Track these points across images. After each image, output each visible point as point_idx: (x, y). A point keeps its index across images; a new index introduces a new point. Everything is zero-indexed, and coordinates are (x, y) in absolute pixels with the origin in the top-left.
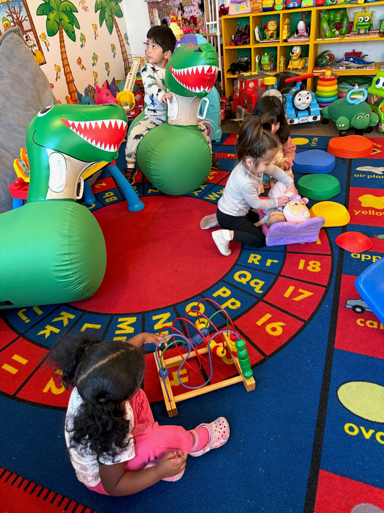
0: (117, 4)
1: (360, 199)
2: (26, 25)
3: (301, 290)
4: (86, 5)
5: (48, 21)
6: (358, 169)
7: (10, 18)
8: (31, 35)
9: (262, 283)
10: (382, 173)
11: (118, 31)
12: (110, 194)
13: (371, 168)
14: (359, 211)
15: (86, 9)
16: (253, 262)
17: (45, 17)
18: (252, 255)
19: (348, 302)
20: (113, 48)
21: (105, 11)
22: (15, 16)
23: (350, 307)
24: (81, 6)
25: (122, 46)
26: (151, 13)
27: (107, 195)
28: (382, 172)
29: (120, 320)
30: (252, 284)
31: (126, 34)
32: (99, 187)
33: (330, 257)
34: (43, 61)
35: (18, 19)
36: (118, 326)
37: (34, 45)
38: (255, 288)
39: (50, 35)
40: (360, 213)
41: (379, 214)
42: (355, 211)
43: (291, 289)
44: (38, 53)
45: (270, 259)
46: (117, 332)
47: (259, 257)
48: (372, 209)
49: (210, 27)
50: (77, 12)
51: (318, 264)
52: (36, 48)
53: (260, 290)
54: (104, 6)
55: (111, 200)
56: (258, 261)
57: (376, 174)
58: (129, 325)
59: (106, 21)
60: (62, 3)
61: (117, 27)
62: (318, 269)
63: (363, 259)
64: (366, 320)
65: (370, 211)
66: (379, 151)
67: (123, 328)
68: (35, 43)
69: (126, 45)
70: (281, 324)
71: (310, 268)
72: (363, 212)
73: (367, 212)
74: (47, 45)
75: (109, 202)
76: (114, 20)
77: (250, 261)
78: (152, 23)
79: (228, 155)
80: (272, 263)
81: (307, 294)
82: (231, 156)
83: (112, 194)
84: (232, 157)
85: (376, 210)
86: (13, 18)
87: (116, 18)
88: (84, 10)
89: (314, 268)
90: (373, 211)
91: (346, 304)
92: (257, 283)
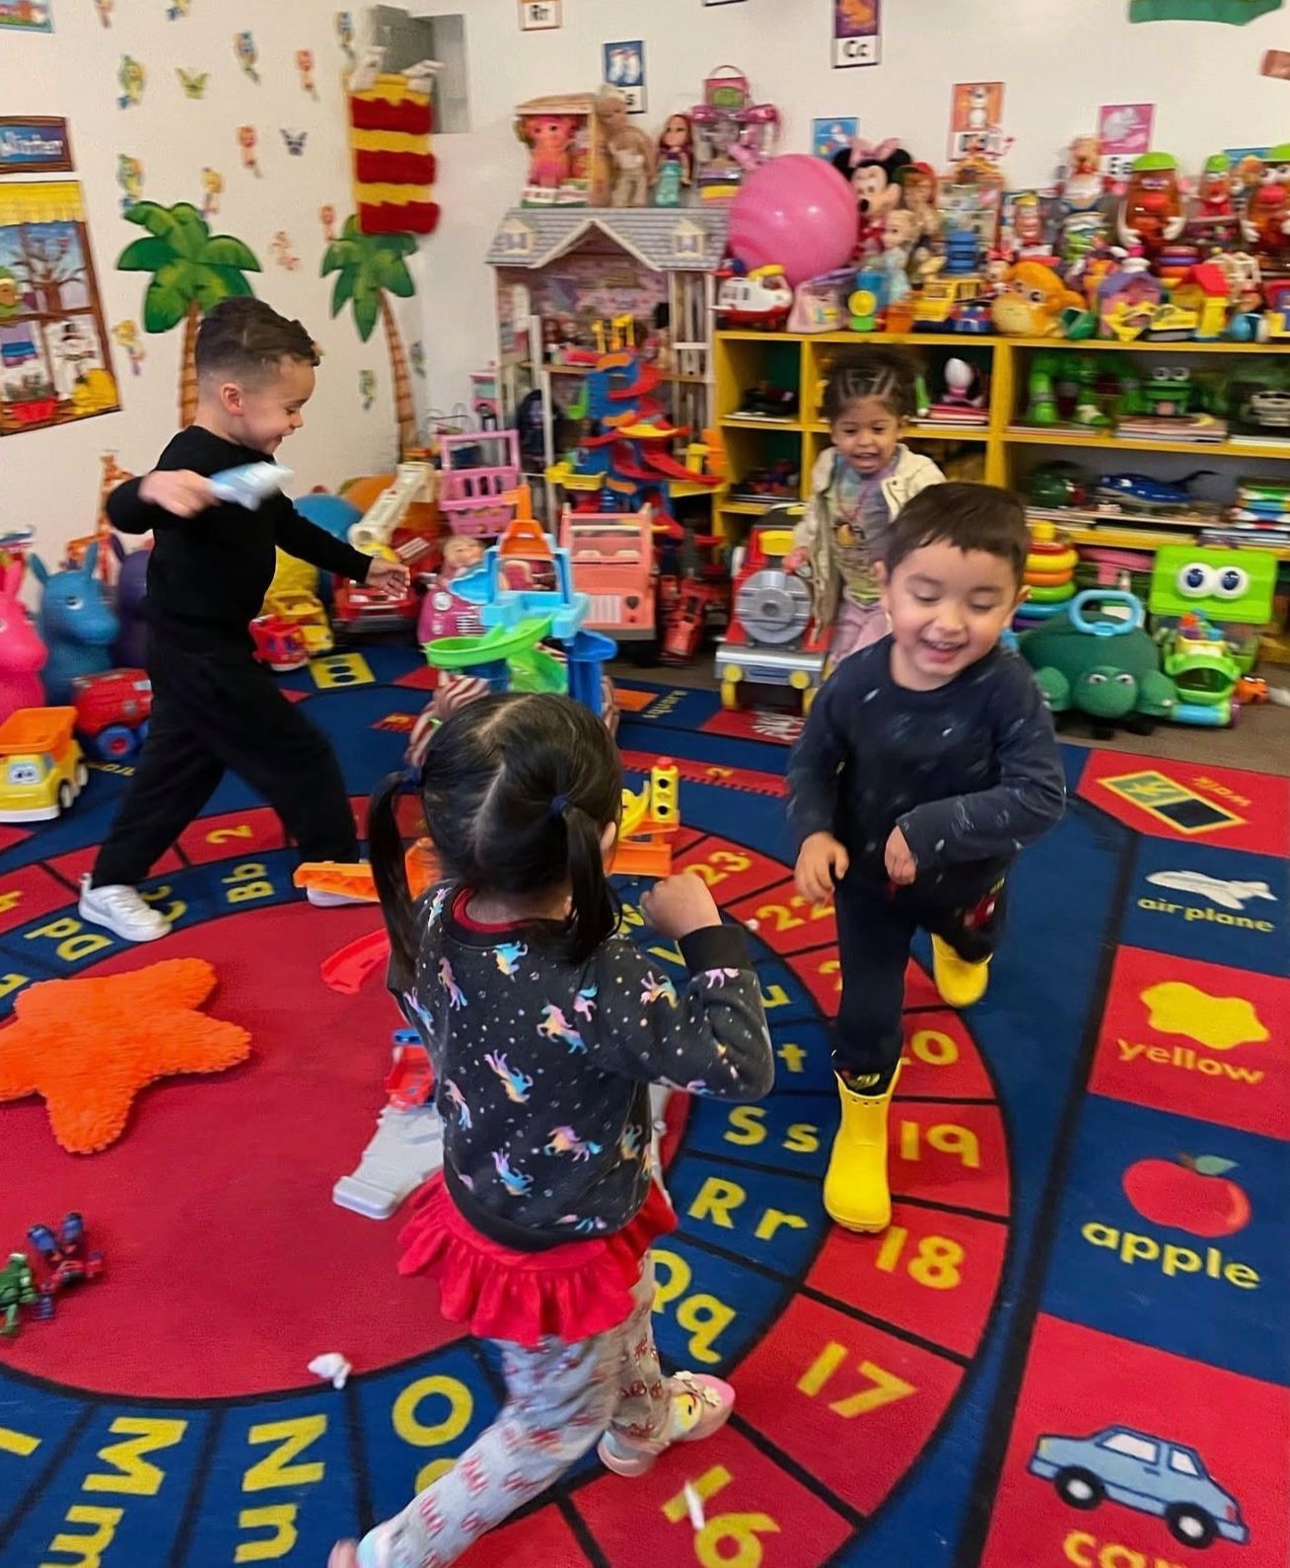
0: (399, 258)
1: (1149, 997)
2: (73, 295)
3: (868, 1369)
4: (291, 253)
5: (154, 289)
6: (1157, 879)
7: (21, 272)
8: (84, 324)
9: (723, 1315)
10: (1238, 906)
11: (392, 334)
12: (249, 871)
13: (1200, 882)
14: (1139, 1048)
15: (290, 264)
16: (709, 1215)
17: (144, 277)
18: (713, 1184)
19: (1045, 1444)
20: (368, 381)
21: (354, 276)
22: (39, 266)
23: (1048, 1471)
24: (277, 255)
25: (399, 378)
26: (503, 295)
27: (239, 874)
28: (1241, 901)
29: (121, 1425)
30: (685, 1316)
31: (417, 345)
32: (221, 841)
33: (1003, 1230)
34: (110, 402)
35: (48, 274)
36: (105, 1454)
37: (91, 355)
38: (693, 1334)
39: (150, 330)
40: (1142, 1055)
41: (1210, 1067)
42: (1123, 1044)
43: (834, 1355)
44: (100, 380)
45: (776, 1208)
46: (94, 1483)
47: (737, 1195)
48: (1185, 1042)
49: (685, 356)
50: (258, 270)
51: (956, 1253)
52: (97, 363)
53: (712, 1347)
54: (355, 259)
55: (249, 893)
56: (731, 1212)
57: (1220, 909)
58: (147, 1457)
59: (356, 302)
60: (212, 244)
61: (389, 322)
62: (949, 1279)
63: (1127, 1255)
64: (1100, 1545)
65: (1178, 1051)
66: (1237, 820)
67: (123, 1467)
68: (96, 348)
69: (414, 378)
70: (763, 1522)
71: (918, 1270)
72: (1152, 1053)
73: (1166, 1054)
74: (136, 358)
75: (240, 902)
76: (382, 302)
77: (697, 1211)
78: (503, 325)
79: (712, 771)
80: (783, 1228)
81: (891, 1387)
82: (718, 777)
83: (260, 870)
84: (723, 778)
85: (1203, 1051)
86: (32, 270)
87: (391, 297)
88: (282, 268)
89: (934, 1271)
90: (1191, 1054)
91: (1035, 1457)
92: (703, 1315)
